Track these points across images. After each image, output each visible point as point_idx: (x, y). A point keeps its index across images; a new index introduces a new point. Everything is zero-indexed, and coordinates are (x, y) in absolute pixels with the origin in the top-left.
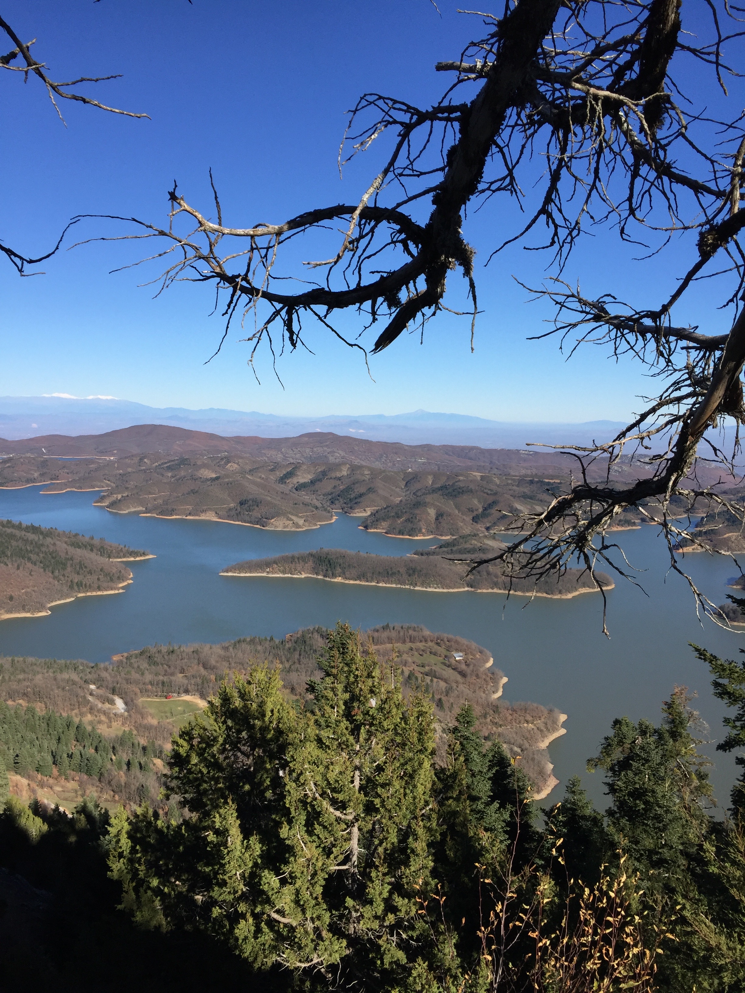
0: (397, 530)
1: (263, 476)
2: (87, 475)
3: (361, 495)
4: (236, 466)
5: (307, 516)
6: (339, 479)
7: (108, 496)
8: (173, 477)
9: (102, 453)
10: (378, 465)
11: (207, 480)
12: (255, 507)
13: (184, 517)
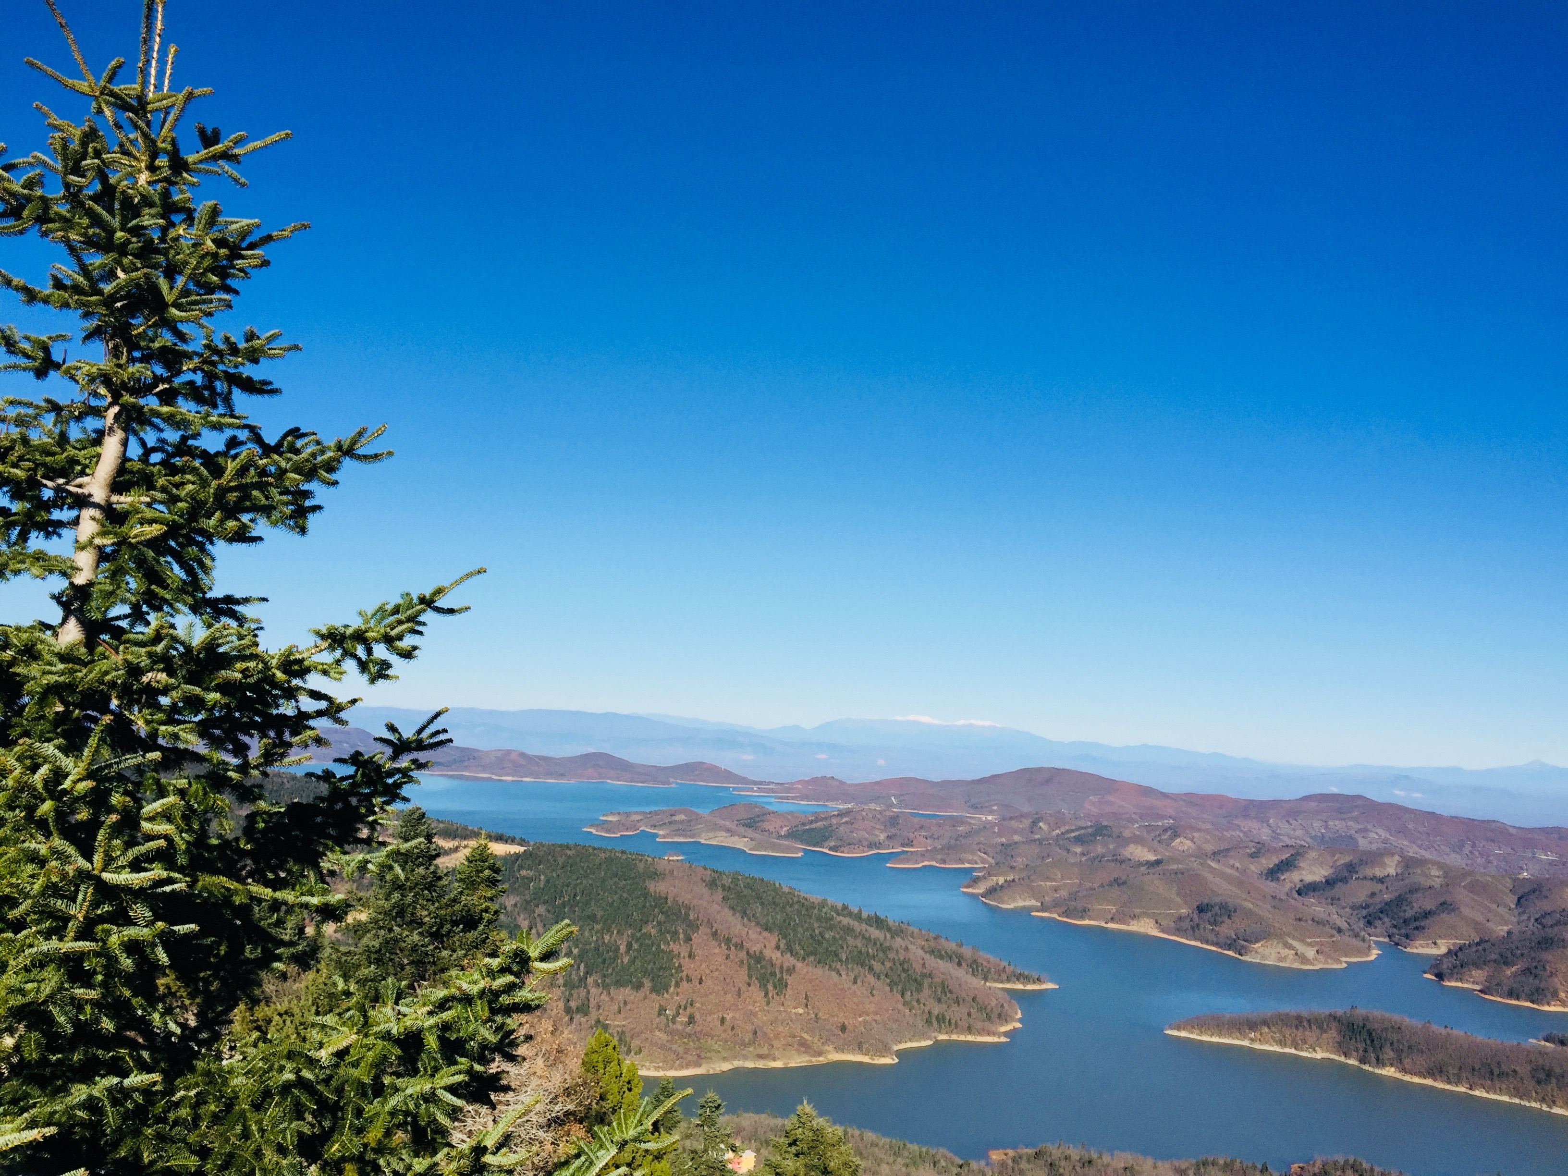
0: (1506, 989)
1: (1237, 865)
2: (953, 842)
3: (1427, 914)
4: (1189, 843)
5: (1322, 944)
6: (1381, 881)
7: (984, 877)
8: (1083, 854)
9: (976, 808)
10: (1455, 860)
11: (1141, 864)
12: (1226, 918)
13: (1103, 924)
